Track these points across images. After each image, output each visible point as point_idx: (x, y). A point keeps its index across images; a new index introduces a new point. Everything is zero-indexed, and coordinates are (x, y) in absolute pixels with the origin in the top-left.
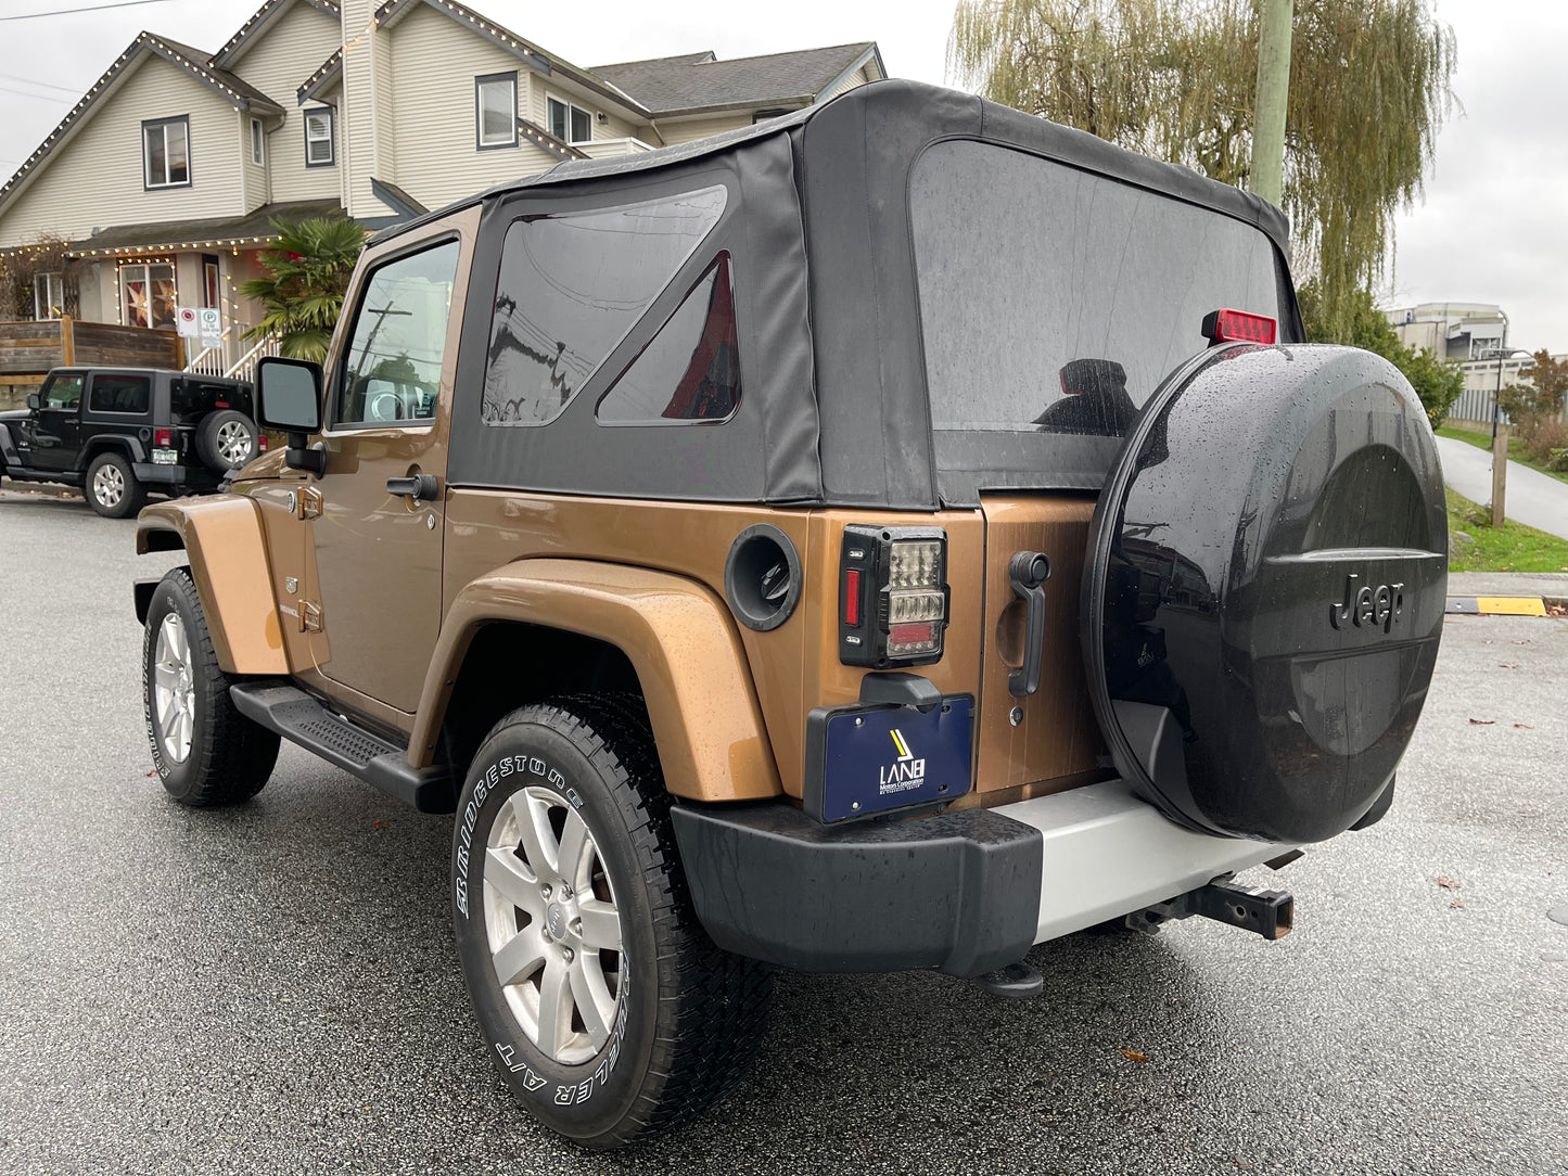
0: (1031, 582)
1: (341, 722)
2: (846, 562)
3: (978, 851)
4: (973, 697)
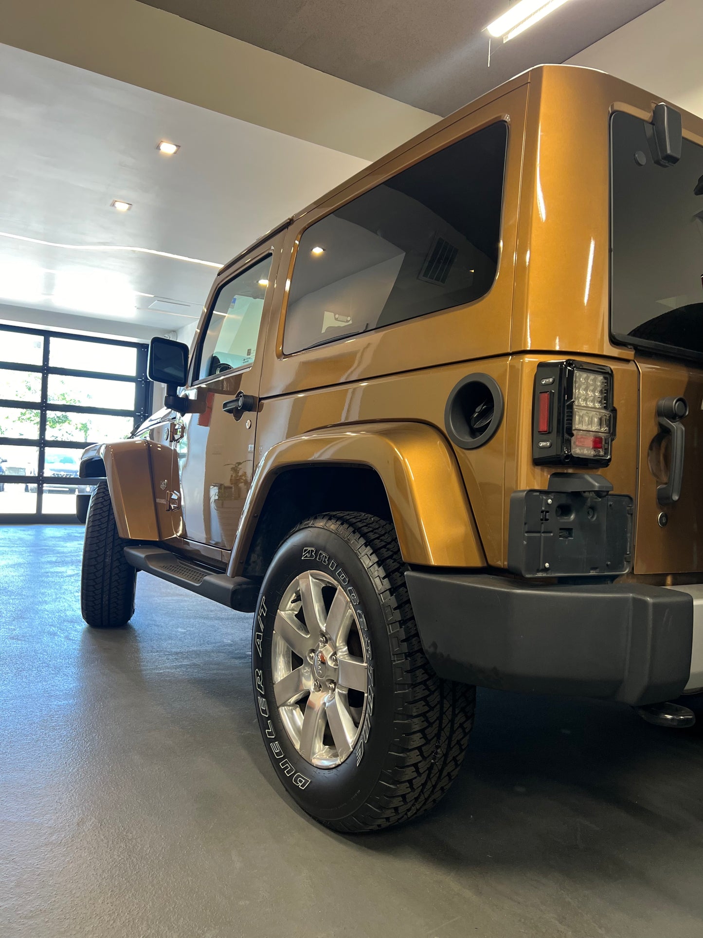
0: (674, 418)
2: (537, 385)
4: (631, 498)
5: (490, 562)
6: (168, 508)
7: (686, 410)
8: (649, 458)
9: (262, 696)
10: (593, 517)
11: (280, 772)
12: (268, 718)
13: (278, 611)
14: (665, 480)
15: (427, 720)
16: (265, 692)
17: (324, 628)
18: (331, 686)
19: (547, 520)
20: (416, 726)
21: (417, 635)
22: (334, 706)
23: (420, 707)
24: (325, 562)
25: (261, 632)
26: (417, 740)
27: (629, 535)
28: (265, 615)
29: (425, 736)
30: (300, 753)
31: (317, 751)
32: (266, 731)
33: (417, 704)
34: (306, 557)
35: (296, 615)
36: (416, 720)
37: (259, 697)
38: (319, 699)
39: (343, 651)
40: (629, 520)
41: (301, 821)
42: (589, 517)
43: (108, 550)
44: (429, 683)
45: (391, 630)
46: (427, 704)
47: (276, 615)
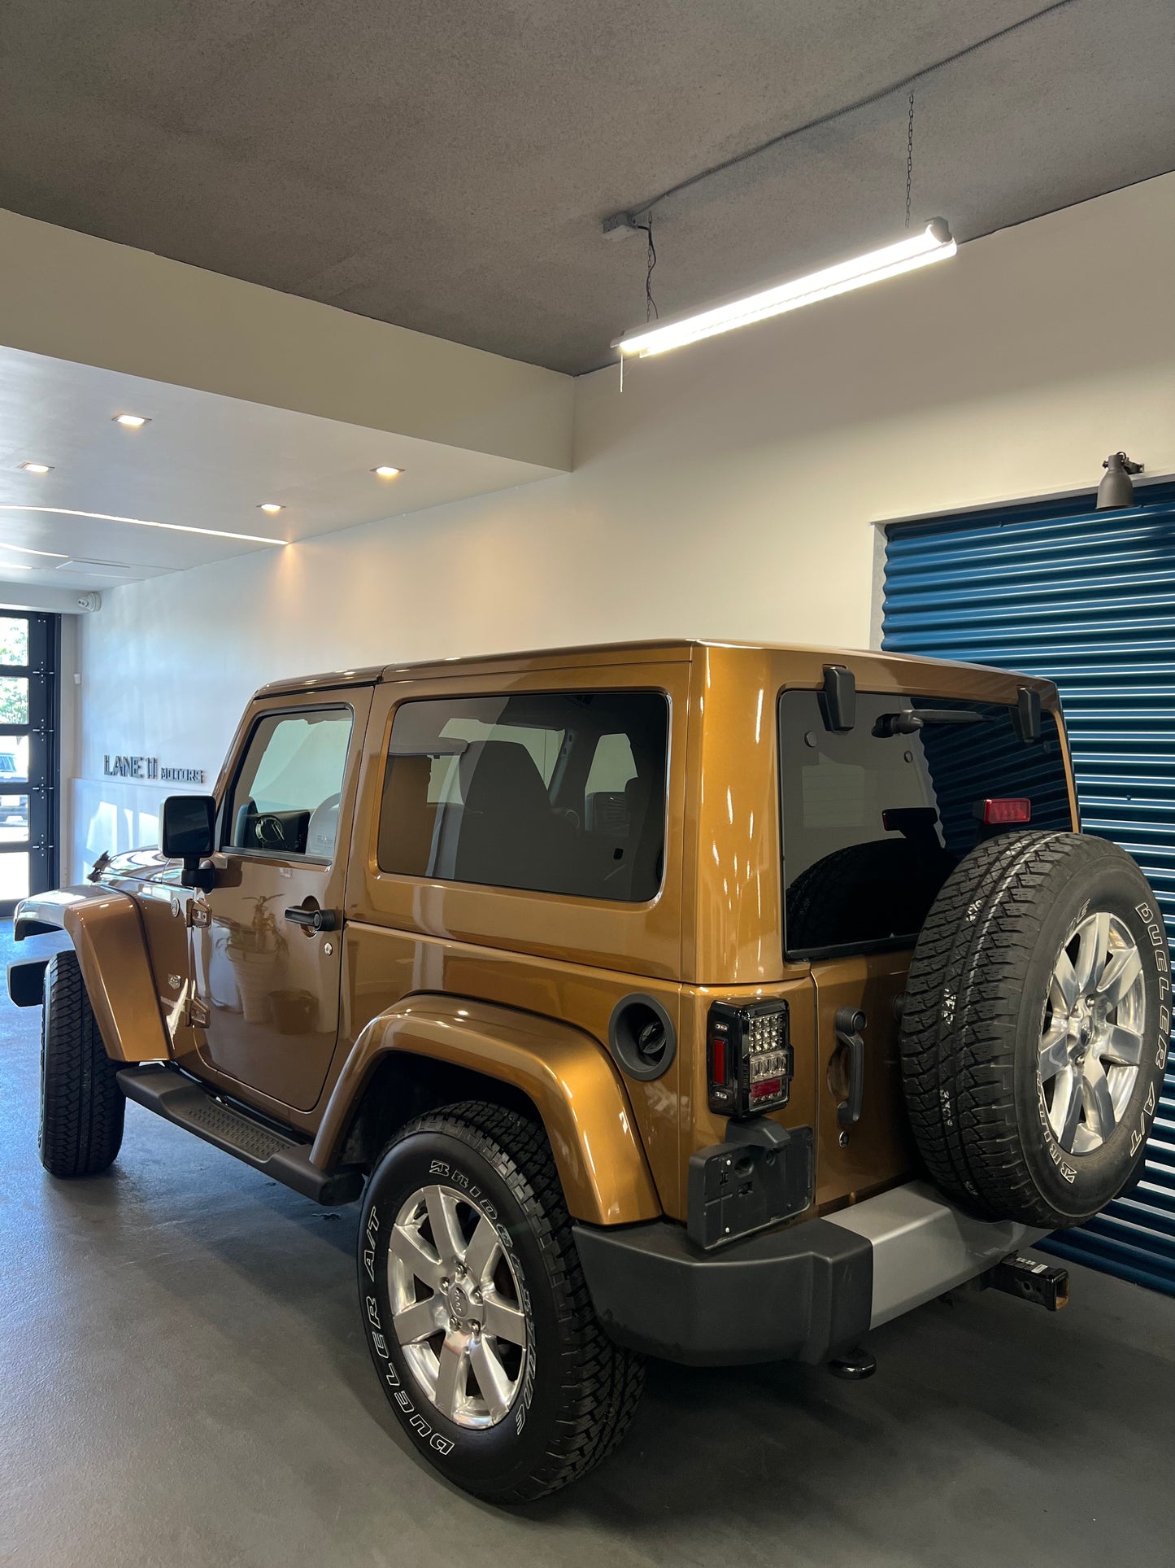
0: (851, 1032)
1: (217, 1103)
2: (711, 1030)
3: (825, 1263)
4: (811, 1129)
5: (667, 1213)
6: (188, 1023)
7: (864, 1021)
8: (829, 1075)
9: (378, 1331)
10: (771, 1162)
11: (412, 1432)
12: (389, 1361)
13: (395, 1225)
14: (846, 1094)
15: (598, 1381)
16: (381, 1326)
17: (462, 1257)
18: (474, 1327)
19: (726, 1181)
20: (587, 1389)
21: (585, 1285)
22: (480, 1352)
23: (592, 1368)
24: (463, 1183)
25: (372, 1250)
26: (588, 1404)
27: (809, 1168)
28: (376, 1229)
29: (596, 1399)
30: (437, 1407)
31: (458, 1405)
32: (387, 1376)
33: (587, 1366)
34: (436, 1171)
35: (419, 1231)
36: (586, 1384)
37: (373, 1333)
38: (458, 1340)
39: (489, 1287)
40: (810, 1152)
41: (443, 1491)
42: (768, 1162)
43: (85, 1071)
44: (600, 1339)
45: (555, 1285)
46: (598, 1363)
47: (392, 1229)
